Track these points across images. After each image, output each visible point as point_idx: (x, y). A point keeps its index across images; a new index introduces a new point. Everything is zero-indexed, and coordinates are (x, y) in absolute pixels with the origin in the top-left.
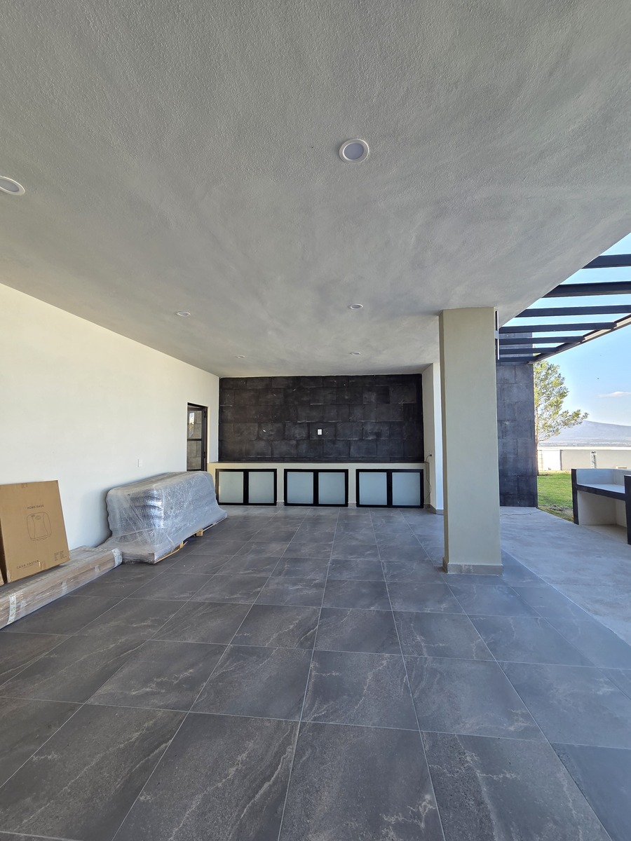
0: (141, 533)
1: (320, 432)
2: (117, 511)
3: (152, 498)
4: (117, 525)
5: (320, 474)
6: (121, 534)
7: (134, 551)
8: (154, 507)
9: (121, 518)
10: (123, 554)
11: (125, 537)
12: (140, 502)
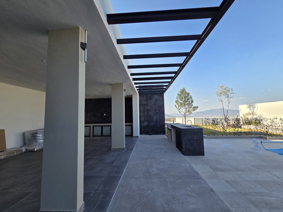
0: (33, 144)
1: (105, 115)
2: (27, 138)
3: (37, 134)
4: (27, 142)
5: (103, 127)
6: (28, 144)
7: (29, 148)
8: (38, 136)
9: (28, 140)
10: (26, 149)
11: (29, 145)
12: (34, 135)
